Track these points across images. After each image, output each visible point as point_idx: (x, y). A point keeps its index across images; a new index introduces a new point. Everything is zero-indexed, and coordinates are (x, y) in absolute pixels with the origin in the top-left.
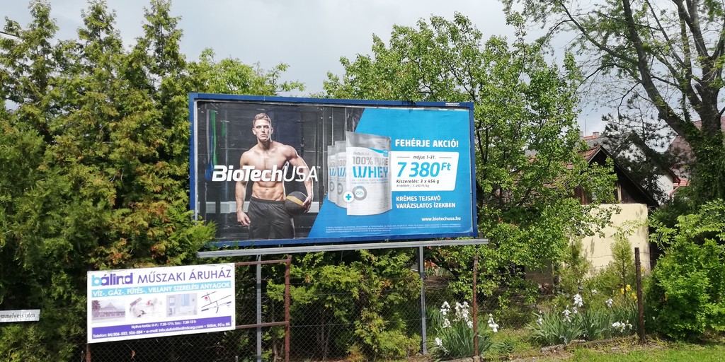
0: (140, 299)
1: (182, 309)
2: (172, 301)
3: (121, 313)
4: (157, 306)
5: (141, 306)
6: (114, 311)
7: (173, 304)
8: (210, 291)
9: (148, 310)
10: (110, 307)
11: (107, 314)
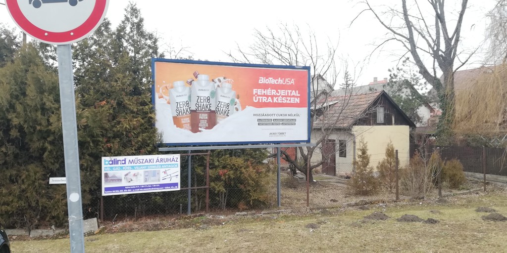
0: (130, 172)
1: (152, 178)
2: (147, 174)
3: (120, 180)
4: (139, 176)
5: (130, 176)
6: (116, 178)
7: (147, 176)
8: (167, 169)
9: (134, 178)
10: (114, 176)
11: (113, 180)
